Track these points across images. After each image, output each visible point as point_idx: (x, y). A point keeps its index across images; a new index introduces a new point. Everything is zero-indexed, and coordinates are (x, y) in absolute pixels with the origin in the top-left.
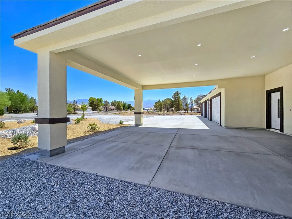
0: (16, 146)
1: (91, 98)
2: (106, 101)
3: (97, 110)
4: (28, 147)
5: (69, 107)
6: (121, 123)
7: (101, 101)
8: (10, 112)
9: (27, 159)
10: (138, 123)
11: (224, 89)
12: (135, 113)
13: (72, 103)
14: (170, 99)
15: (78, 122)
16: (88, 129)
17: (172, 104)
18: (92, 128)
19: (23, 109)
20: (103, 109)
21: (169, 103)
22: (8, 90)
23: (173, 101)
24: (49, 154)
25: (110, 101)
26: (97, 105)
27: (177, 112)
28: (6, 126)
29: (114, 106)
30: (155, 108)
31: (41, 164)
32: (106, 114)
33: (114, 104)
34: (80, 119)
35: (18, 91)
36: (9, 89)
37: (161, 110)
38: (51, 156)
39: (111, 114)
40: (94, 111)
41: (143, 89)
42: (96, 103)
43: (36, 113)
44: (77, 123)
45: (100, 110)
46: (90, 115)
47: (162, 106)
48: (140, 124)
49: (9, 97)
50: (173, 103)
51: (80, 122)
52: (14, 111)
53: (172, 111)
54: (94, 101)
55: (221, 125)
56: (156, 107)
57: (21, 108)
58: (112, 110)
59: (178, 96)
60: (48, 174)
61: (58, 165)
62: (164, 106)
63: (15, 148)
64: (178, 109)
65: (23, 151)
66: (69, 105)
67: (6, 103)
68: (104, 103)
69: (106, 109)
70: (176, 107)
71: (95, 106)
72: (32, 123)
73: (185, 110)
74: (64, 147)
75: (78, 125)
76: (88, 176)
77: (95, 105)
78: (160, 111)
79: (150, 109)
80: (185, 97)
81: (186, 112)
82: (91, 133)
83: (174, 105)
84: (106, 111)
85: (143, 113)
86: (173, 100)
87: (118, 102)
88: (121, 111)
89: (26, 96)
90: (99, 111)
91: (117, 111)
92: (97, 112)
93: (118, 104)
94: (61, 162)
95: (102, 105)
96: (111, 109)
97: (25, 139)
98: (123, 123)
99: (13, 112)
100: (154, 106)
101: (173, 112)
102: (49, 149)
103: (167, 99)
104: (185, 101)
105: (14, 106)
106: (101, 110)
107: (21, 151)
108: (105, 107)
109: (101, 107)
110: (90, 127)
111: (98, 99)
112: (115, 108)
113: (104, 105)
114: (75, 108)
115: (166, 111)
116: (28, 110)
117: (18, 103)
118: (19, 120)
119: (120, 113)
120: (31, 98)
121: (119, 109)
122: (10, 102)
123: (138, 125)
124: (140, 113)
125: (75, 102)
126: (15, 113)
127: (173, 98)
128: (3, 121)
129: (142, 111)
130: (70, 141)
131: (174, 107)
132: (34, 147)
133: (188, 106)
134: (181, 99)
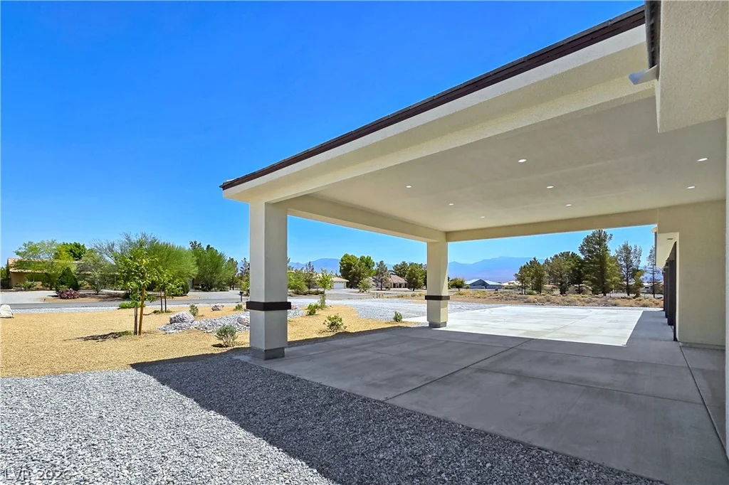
0: (222, 342)
1: (346, 256)
2: (381, 262)
3: (357, 287)
4: (235, 347)
5: (299, 278)
6: (397, 318)
7: (367, 263)
8: (196, 289)
9: (237, 360)
10: (436, 321)
11: (678, 233)
12: (427, 298)
13: (305, 269)
14: (573, 255)
15: (312, 311)
16: (325, 327)
17: (579, 272)
18: (333, 324)
19: (216, 283)
20: (374, 283)
21: (567, 266)
22: (194, 245)
23: (581, 261)
24: (264, 355)
25: (391, 263)
26: (359, 275)
27: (600, 295)
28: (200, 313)
29: (401, 276)
30: (518, 283)
31: (255, 366)
32: (378, 296)
33: (400, 270)
34: (316, 307)
35: (208, 246)
36: (195, 242)
37: (538, 288)
38: (267, 359)
39: (391, 297)
40: (352, 290)
41: (448, 240)
42: (356, 268)
43: (239, 292)
44: (310, 314)
45: (366, 287)
46: (339, 297)
47: (541, 276)
48: (438, 322)
49: (195, 258)
50: (580, 267)
51: (316, 313)
52: (203, 287)
53: (580, 291)
54: (351, 265)
55: (675, 339)
56: (521, 279)
57: (214, 281)
58: (395, 286)
59: (600, 244)
60: (263, 376)
61: (275, 369)
62: (549, 278)
63: (220, 346)
64: (601, 287)
65: (231, 350)
66: (297, 274)
67: (192, 271)
68: (375, 268)
69: (380, 284)
70: (593, 281)
71: (354, 276)
72: (234, 310)
73: (629, 290)
74: (283, 348)
75: (311, 318)
76: (309, 384)
77: (353, 274)
78: (535, 292)
79: (506, 284)
80: (626, 249)
81: (632, 295)
82: (331, 334)
83: (587, 272)
84: (381, 290)
85: (448, 298)
86: (582, 257)
87: (411, 264)
88: (419, 290)
89: (221, 256)
90: (363, 288)
91: (407, 289)
92: (358, 290)
93: (411, 271)
94: (278, 367)
95: (372, 274)
96: (394, 284)
97: (232, 333)
98: (403, 320)
99: (201, 289)
100: (515, 278)
101: (580, 296)
102: (264, 349)
103: (562, 255)
104: (627, 259)
105: (202, 276)
106: (368, 287)
107: (228, 351)
108: (377, 278)
109: (369, 280)
110: (330, 322)
111: (362, 259)
112: (402, 281)
113: (376, 275)
114: (309, 281)
115: (557, 292)
116: (224, 285)
117: (209, 270)
118: (214, 305)
119: (413, 296)
120: (228, 259)
121: (414, 283)
122: (197, 269)
123: (433, 325)
124: (439, 298)
125: (310, 267)
126: (204, 291)
127: (582, 251)
128: (196, 305)
129: (445, 292)
130: (292, 344)
131: (587, 279)
132: (243, 346)
133: (641, 277)
134: (612, 253)
